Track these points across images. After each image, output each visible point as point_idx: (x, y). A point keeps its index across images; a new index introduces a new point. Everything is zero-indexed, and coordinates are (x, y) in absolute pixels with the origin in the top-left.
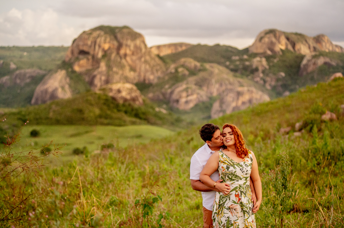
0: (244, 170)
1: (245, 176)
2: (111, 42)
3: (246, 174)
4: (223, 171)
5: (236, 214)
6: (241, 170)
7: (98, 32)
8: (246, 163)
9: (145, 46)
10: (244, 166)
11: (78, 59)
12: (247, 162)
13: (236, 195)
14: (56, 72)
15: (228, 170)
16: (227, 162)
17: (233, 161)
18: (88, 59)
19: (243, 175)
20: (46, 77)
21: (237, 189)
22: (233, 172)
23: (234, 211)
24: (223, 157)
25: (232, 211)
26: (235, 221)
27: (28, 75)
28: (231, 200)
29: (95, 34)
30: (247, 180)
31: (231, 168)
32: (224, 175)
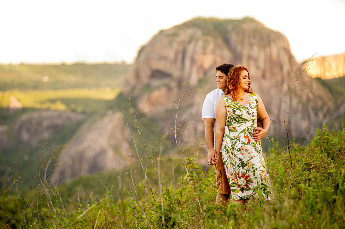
0: (251, 112)
1: (252, 118)
2: (218, 52)
3: (253, 116)
4: (229, 115)
5: (247, 155)
6: (247, 112)
7: (190, 32)
8: (251, 106)
9: (291, 57)
10: (250, 108)
11: (148, 87)
12: (253, 104)
13: (245, 136)
14: (103, 115)
15: (234, 113)
16: (233, 106)
17: (238, 104)
18: (169, 89)
19: (250, 118)
20: (84, 127)
21: (246, 131)
22: (239, 115)
23: (245, 151)
24: (228, 102)
25: (243, 152)
26: (248, 161)
27: (46, 124)
28: (241, 142)
29: (184, 36)
30: (254, 122)
31: (238, 112)
32: (230, 119)
